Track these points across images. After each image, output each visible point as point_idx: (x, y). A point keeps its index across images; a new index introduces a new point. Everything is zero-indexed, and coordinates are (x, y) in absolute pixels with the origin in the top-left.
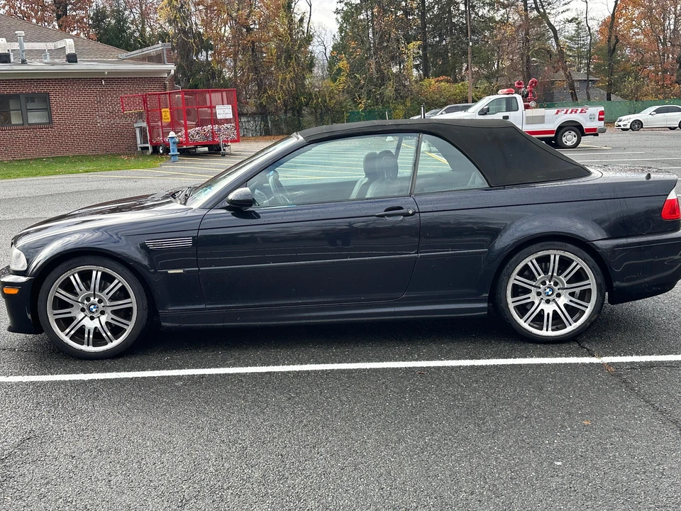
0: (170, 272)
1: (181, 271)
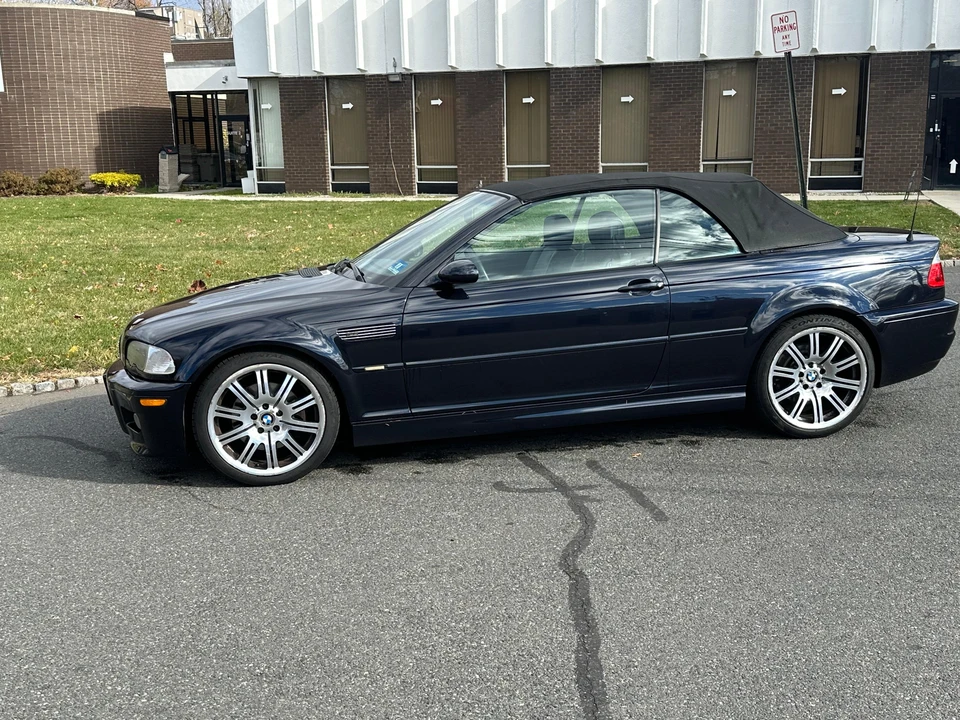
0: (367, 369)
1: (382, 367)
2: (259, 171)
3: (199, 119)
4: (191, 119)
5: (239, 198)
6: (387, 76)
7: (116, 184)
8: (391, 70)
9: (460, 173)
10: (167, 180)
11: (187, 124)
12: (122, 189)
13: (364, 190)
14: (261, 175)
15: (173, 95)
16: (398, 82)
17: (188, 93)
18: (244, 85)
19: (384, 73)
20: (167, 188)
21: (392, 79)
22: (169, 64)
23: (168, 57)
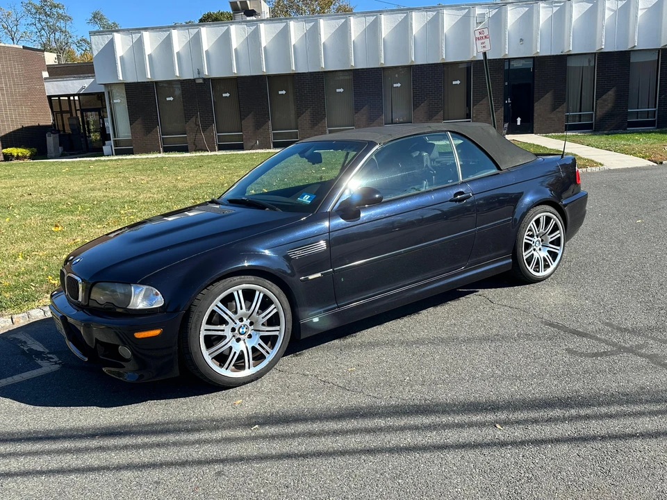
0: (309, 278)
1: (319, 275)
2: (115, 141)
3: (67, 112)
4: (62, 112)
5: (103, 158)
6: (194, 80)
7: (20, 154)
8: (196, 76)
9: (244, 137)
10: (53, 151)
11: (59, 115)
12: (24, 157)
13: (185, 150)
14: (117, 144)
15: (50, 97)
16: (201, 83)
17: (59, 96)
18: (102, 89)
19: (192, 78)
20: (53, 155)
21: (198, 81)
22: (46, 79)
23: (45, 74)
